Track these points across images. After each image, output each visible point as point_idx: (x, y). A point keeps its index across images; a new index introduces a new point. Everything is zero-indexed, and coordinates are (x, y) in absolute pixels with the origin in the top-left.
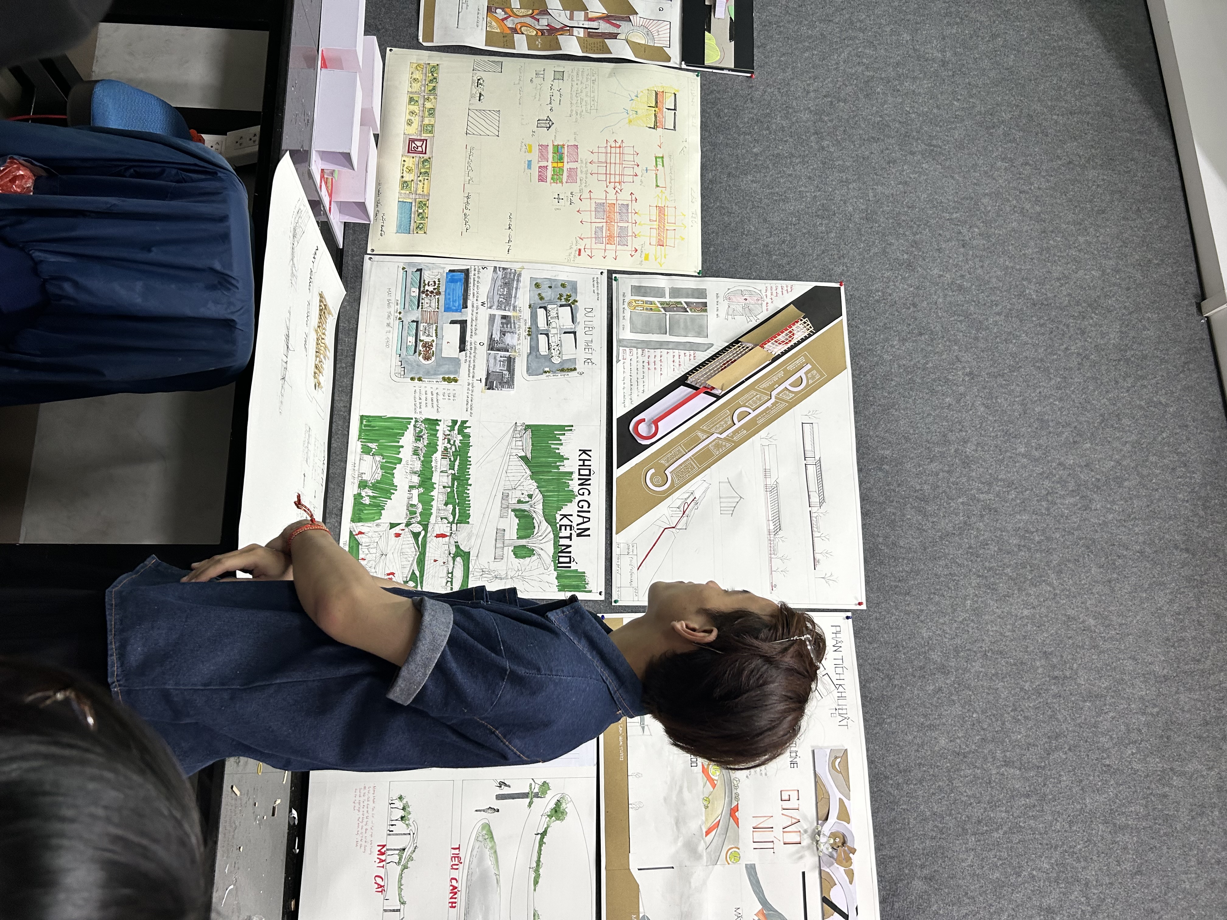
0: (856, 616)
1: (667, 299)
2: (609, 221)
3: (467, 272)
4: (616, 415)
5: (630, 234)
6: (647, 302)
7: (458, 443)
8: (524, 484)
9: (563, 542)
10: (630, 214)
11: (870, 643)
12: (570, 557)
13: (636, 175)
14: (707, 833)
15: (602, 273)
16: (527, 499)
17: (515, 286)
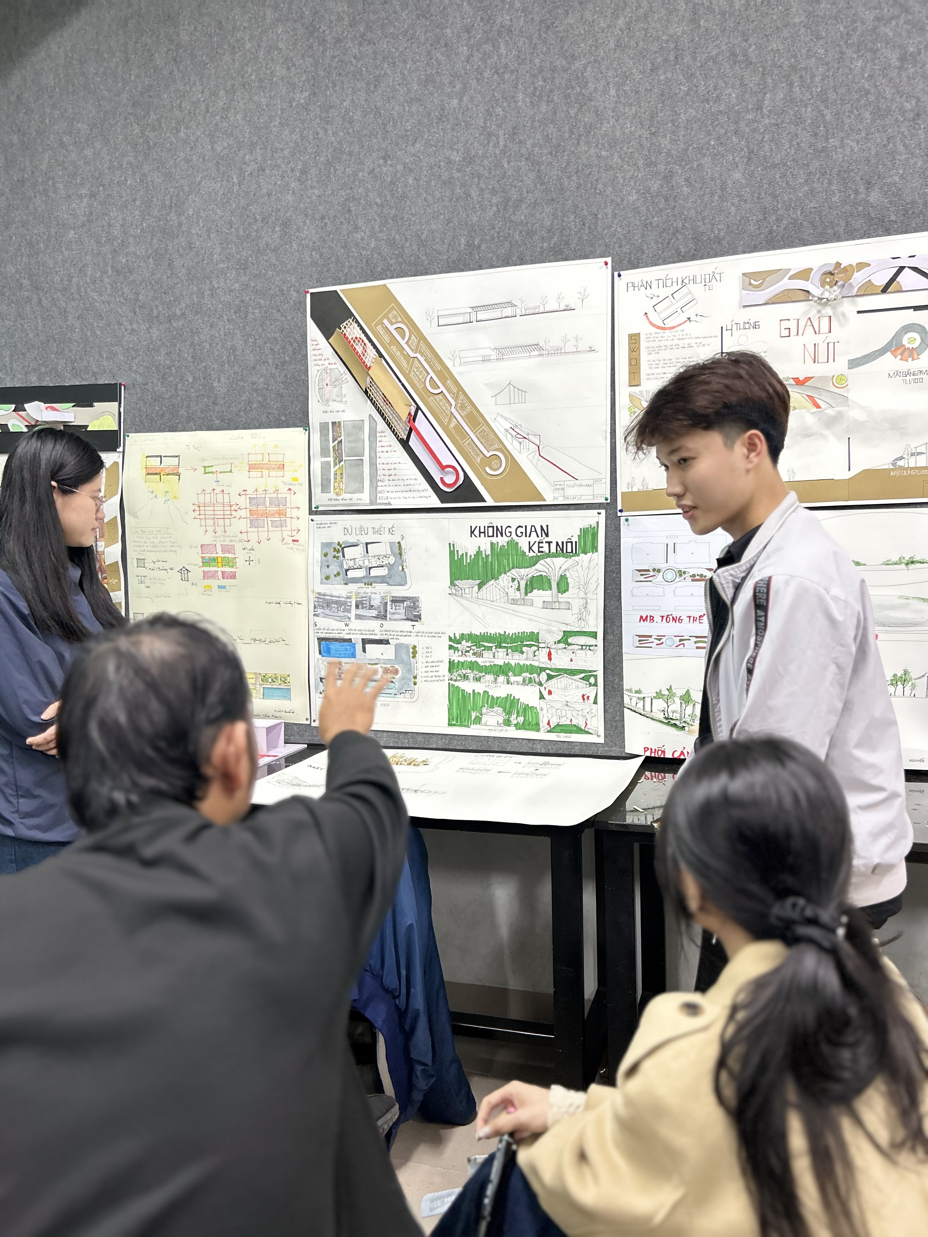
0: (618, 267)
1: (331, 459)
2: (266, 514)
3: (320, 640)
4: (438, 504)
5: (275, 495)
6: (335, 479)
7: (469, 644)
8: (502, 585)
9: (553, 550)
10: (258, 496)
11: (643, 253)
12: (567, 542)
13: (223, 491)
14: (818, 407)
15: (312, 520)
16: (516, 582)
17: (329, 598)
